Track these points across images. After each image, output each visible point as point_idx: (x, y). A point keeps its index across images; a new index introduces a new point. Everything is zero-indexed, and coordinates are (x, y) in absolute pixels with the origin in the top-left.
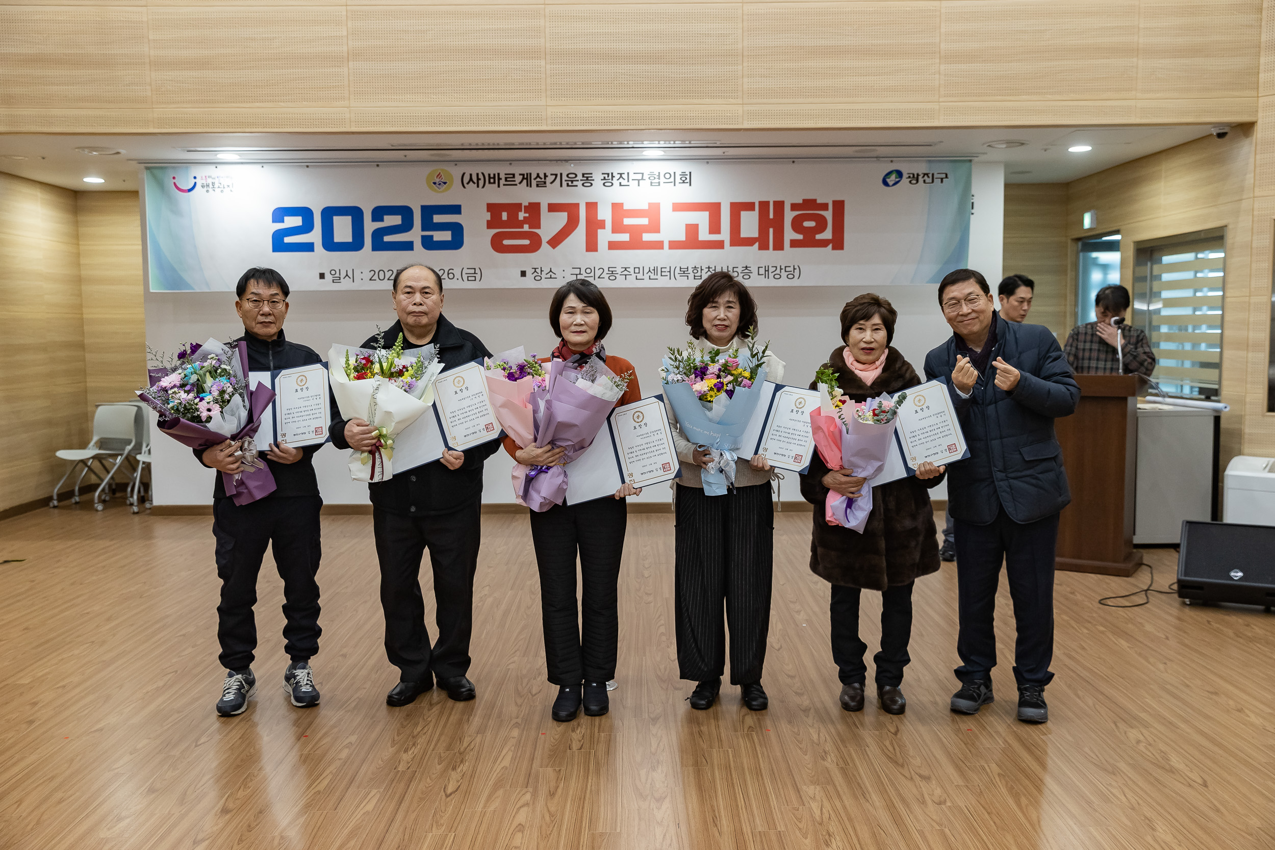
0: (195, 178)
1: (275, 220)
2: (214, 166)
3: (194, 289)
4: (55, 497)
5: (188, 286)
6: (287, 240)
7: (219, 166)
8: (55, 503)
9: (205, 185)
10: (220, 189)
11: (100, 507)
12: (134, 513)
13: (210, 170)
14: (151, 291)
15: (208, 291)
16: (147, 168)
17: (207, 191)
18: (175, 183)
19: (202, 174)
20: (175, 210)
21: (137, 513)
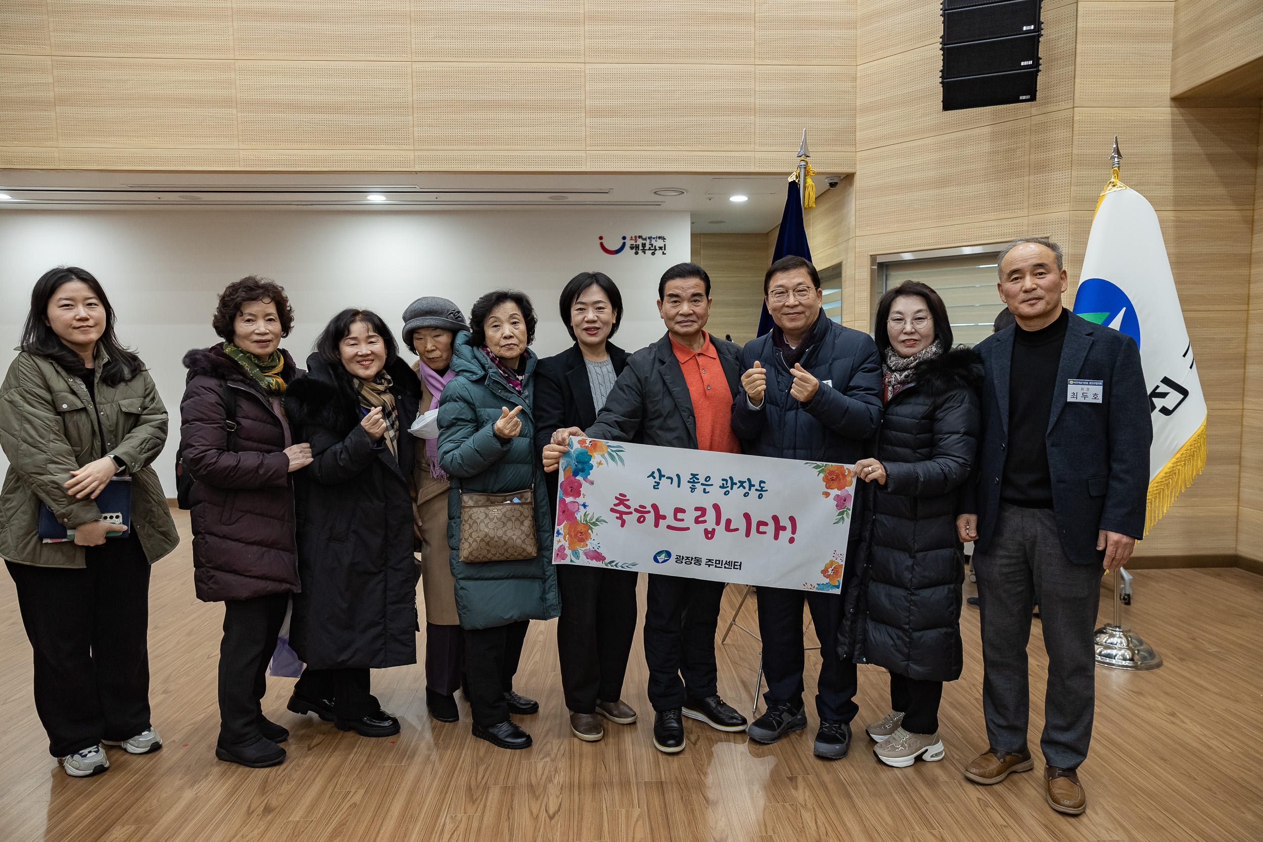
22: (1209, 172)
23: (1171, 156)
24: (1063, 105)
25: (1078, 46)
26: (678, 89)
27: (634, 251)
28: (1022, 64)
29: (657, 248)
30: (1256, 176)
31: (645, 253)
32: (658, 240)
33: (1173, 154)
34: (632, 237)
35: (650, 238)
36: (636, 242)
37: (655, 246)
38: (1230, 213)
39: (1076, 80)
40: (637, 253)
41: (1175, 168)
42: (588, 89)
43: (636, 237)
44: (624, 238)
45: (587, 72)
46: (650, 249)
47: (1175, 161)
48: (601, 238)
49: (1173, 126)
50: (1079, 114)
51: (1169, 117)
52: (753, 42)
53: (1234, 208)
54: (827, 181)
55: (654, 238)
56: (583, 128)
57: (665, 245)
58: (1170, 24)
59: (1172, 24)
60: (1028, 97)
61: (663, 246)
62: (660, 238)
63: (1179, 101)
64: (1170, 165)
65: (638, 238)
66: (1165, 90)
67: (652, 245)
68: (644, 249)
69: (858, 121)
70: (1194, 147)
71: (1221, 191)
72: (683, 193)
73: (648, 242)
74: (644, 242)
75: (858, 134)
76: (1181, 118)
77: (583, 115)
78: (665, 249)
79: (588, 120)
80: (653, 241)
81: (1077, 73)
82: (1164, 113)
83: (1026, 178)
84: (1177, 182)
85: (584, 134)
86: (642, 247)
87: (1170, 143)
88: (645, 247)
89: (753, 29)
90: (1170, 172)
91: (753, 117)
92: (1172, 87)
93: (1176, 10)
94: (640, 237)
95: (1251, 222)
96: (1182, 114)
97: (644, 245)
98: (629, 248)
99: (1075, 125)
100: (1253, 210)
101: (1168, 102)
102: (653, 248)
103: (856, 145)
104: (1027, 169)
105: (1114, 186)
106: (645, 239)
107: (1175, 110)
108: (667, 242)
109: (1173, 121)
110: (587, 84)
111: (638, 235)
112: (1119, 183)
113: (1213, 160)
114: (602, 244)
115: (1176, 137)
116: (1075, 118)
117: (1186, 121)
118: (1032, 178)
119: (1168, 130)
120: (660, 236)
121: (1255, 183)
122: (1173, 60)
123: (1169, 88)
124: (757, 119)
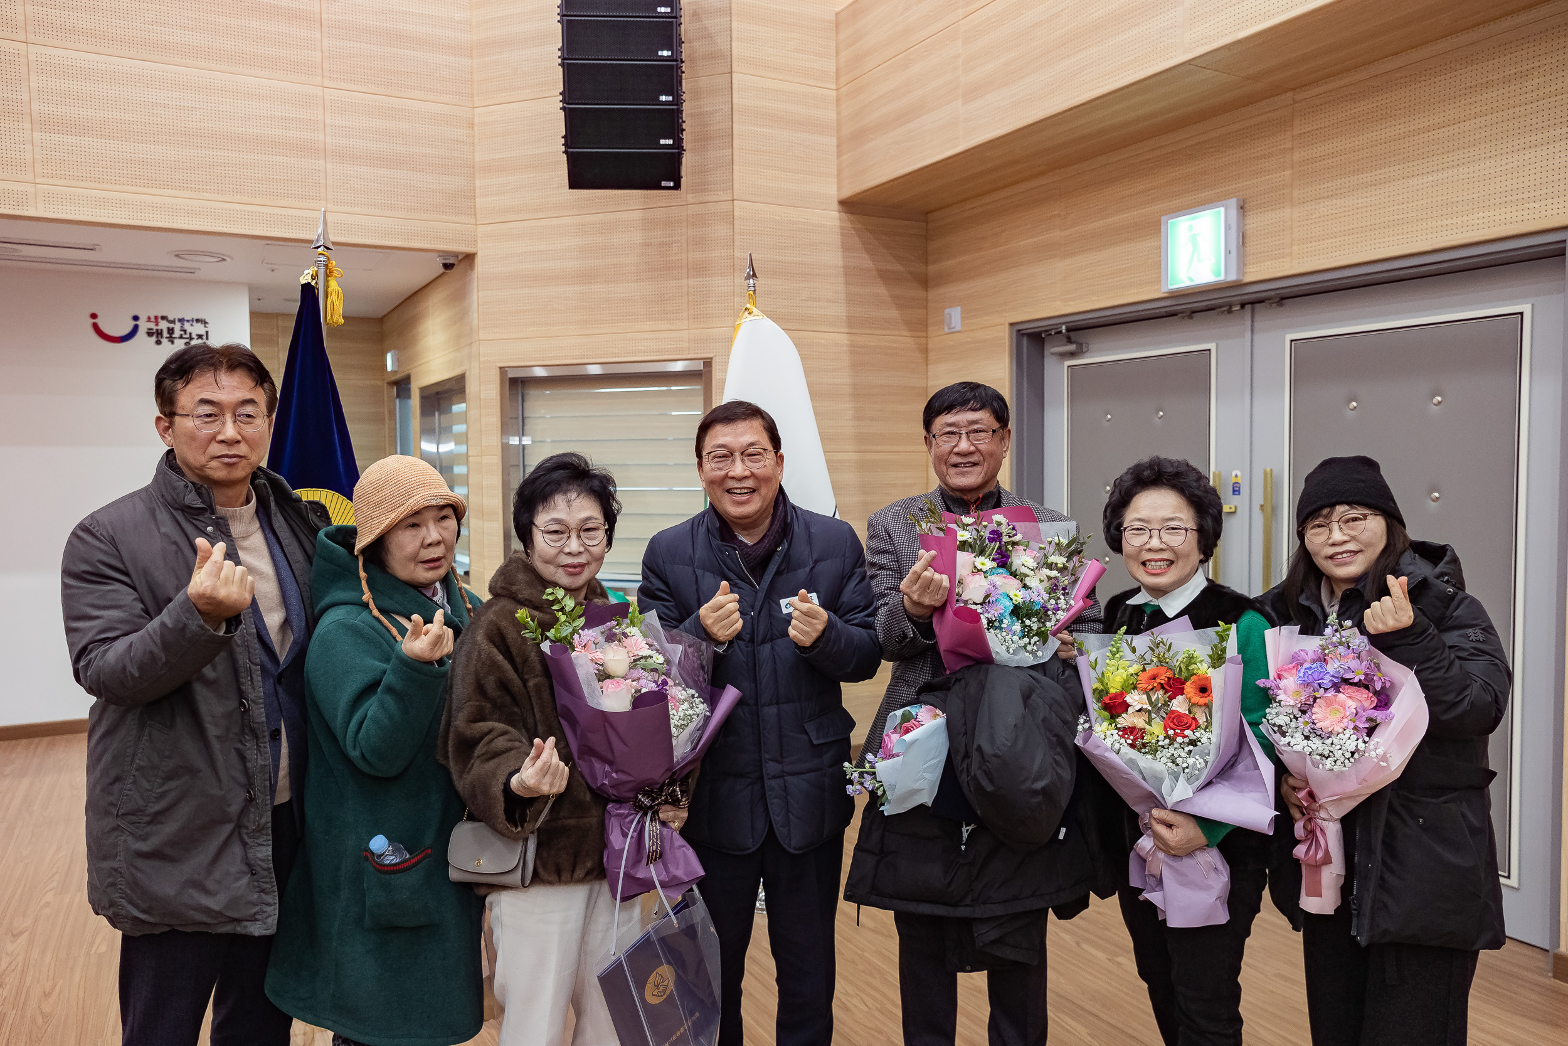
22: (881, 290)
23: (842, 269)
24: (722, 196)
25: (734, 125)
26: (197, 106)
27: (154, 339)
28: (662, 142)
29: (194, 336)
30: (927, 300)
31: (173, 342)
32: (195, 323)
33: (845, 267)
34: (149, 318)
35: (181, 320)
36: (157, 325)
37: (190, 334)
38: (904, 339)
39: (735, 167)
40: (158, 343)
41: (847, 284)
42: (33, 84)
43: (156, 317)
44: (136, 318)
45: (32, 57)
46: (181, 337)
47: (846, 275)
48: (94, 316)
49: (842, 235)
50: (740, 209)
51: (837, 223)
52: (319, 54)
53: (908, 334)
54: (439, 262)
55: (188, 321)
56: (29, 147)
57: (207, 332)
58: (833, 115)
59: (835, 115)
60: (672, 184)
61: (204, 333)
62: (198, 321)
63: (850, 205)
64: (842, 279)
65: (160, 320)
66: (832, 191)
67: (185, 331)
68: (171, 337)
69: (478, 183)
70: (865, 261)
71: (893, 313)
72: (224, 260)
73: (177, 327)
74: (171, 326)
75: (478, 200)
76: (849, 225)
77: (28, 126)
78: (207, 339)
79: (37, 136)
80: (187, 326)
81: (735, 157)
82: (832, 218)
83: (685, 282)
84: (850, 299)
85: (29, 156)
86: (169, 333)
87: (840, 254)
88: (173, 333)
89: (318, 35)
90: (841, 288)
91: (322, 162)
92: (839, 189)
93: (838, 100)
94: (163, 318)
95: (925, 351)
96: (851, 222)
97: (171, 331)
98: (145, 335)
99: (735, 222)
100: (927, 337)
101: (836, 206)
102: (188, 336)
103: (475, 215)
104: (685, 270)
105: (750, 313)
106: (173, 322)
107: (844, 216)
108: (210, 328)
109: (842, 228)
110: (33, 77)
111: (160, 314)
112: (755, 310)
113: (886, 277)
114: (96, 327)
115: (846, 248)
116: (735, 214)
117: (855, 229)
118: (691, 282)
119: (835, 239)
120: (199, 317)
121: (926, 307)
122: (838, 157)
123: (836, 190)
124: (329, 166)
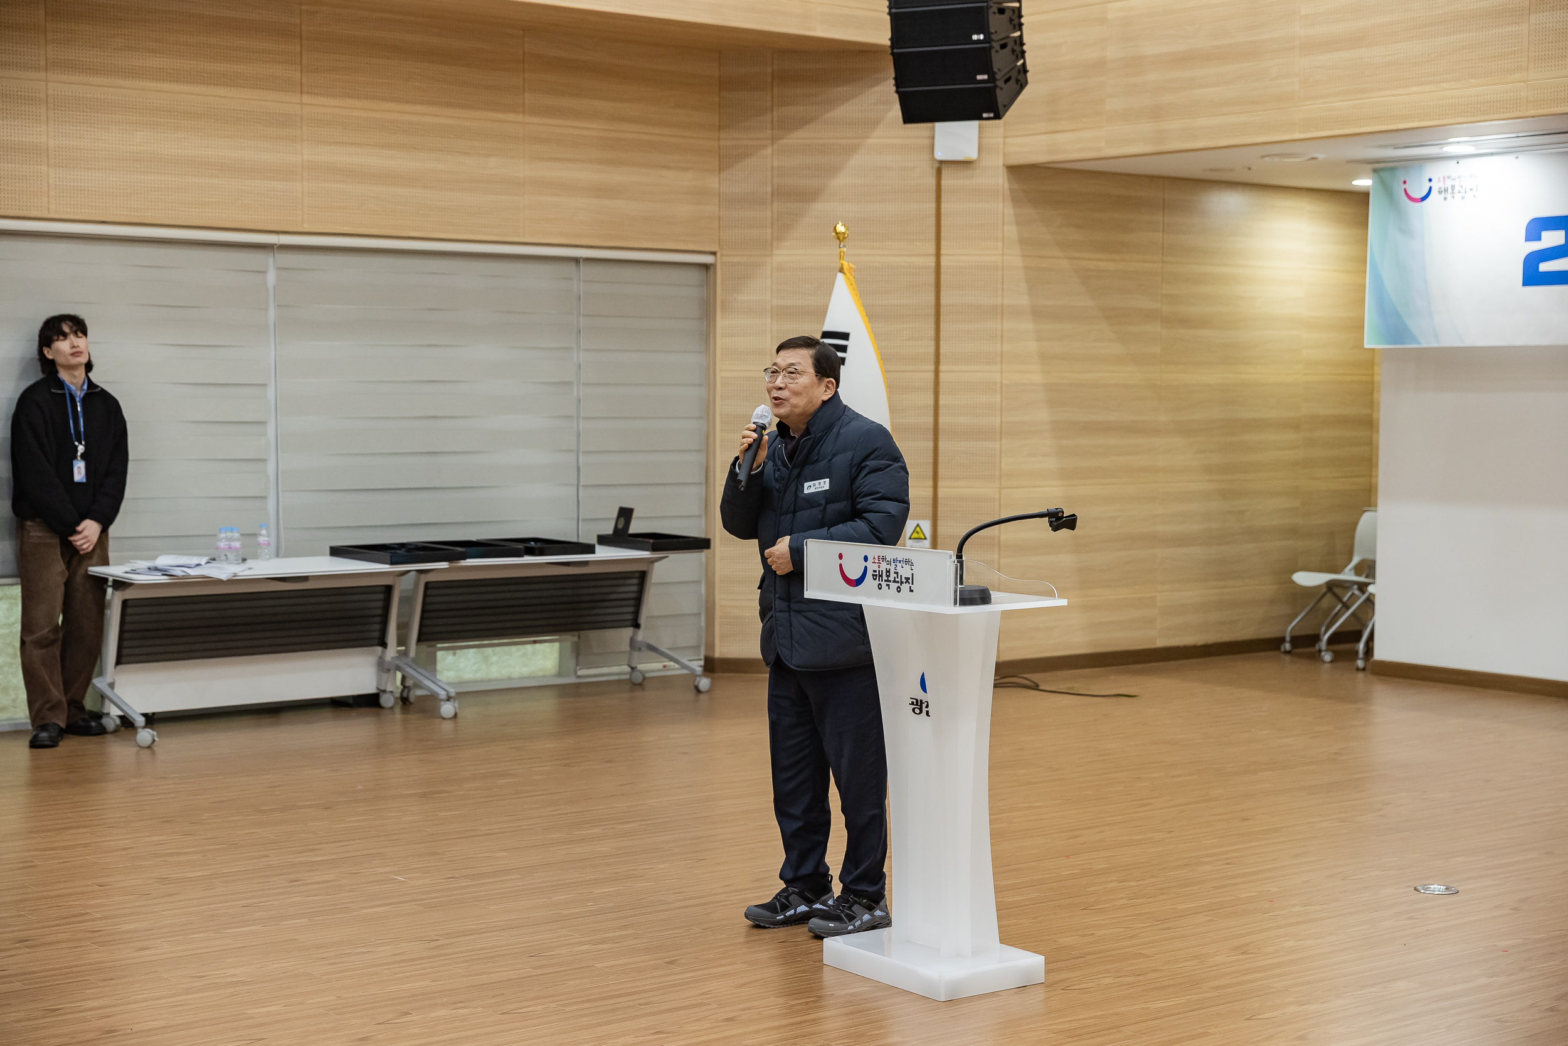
0: (1430, 180)
1: (1528, 239)
2: (1455, 162)
3: (1419, 343)
4: (1288, 639)
5: (1414, 340)
6: (1545, 267)
7: (1460, 161)
8: (1288, 646)
9: (1443, 189)
10: (1460, 195)
11: (1327, 657)
12: (1358, 669)
13: (1449, 168)
14: (1366, 346)
15: (1436, 345)
16: (1375, 171)
17: (1445, 199)
18: (1405, 190)
19: (1437, 172)
20: (1405, 228)
21: (1364, 669)
